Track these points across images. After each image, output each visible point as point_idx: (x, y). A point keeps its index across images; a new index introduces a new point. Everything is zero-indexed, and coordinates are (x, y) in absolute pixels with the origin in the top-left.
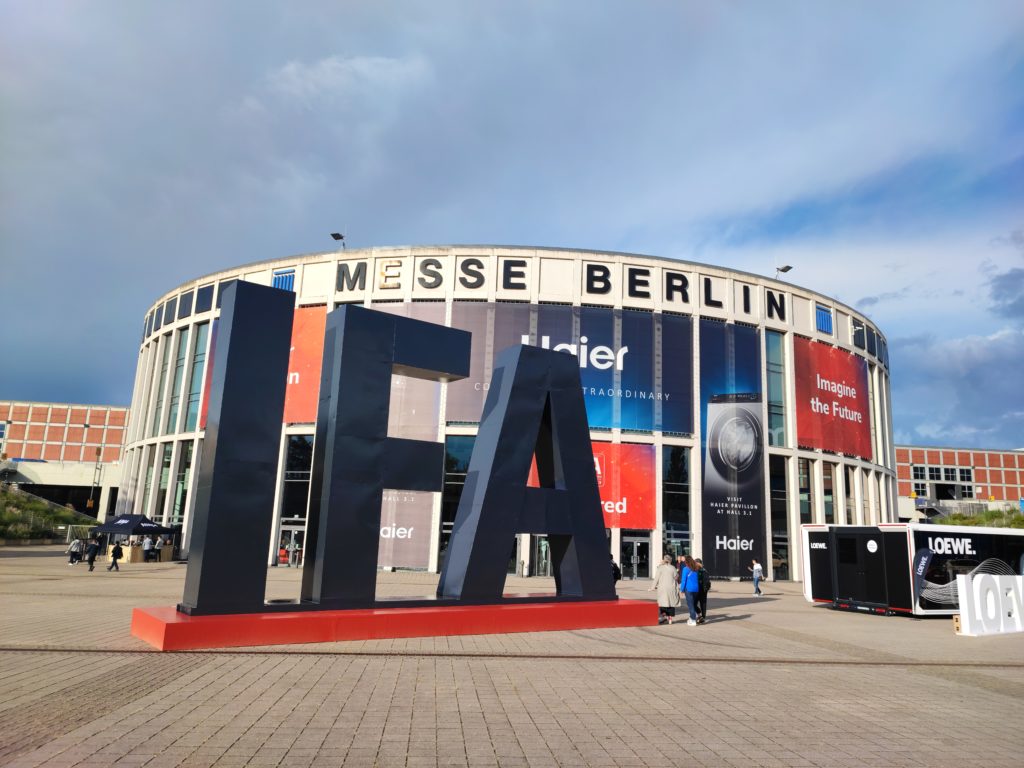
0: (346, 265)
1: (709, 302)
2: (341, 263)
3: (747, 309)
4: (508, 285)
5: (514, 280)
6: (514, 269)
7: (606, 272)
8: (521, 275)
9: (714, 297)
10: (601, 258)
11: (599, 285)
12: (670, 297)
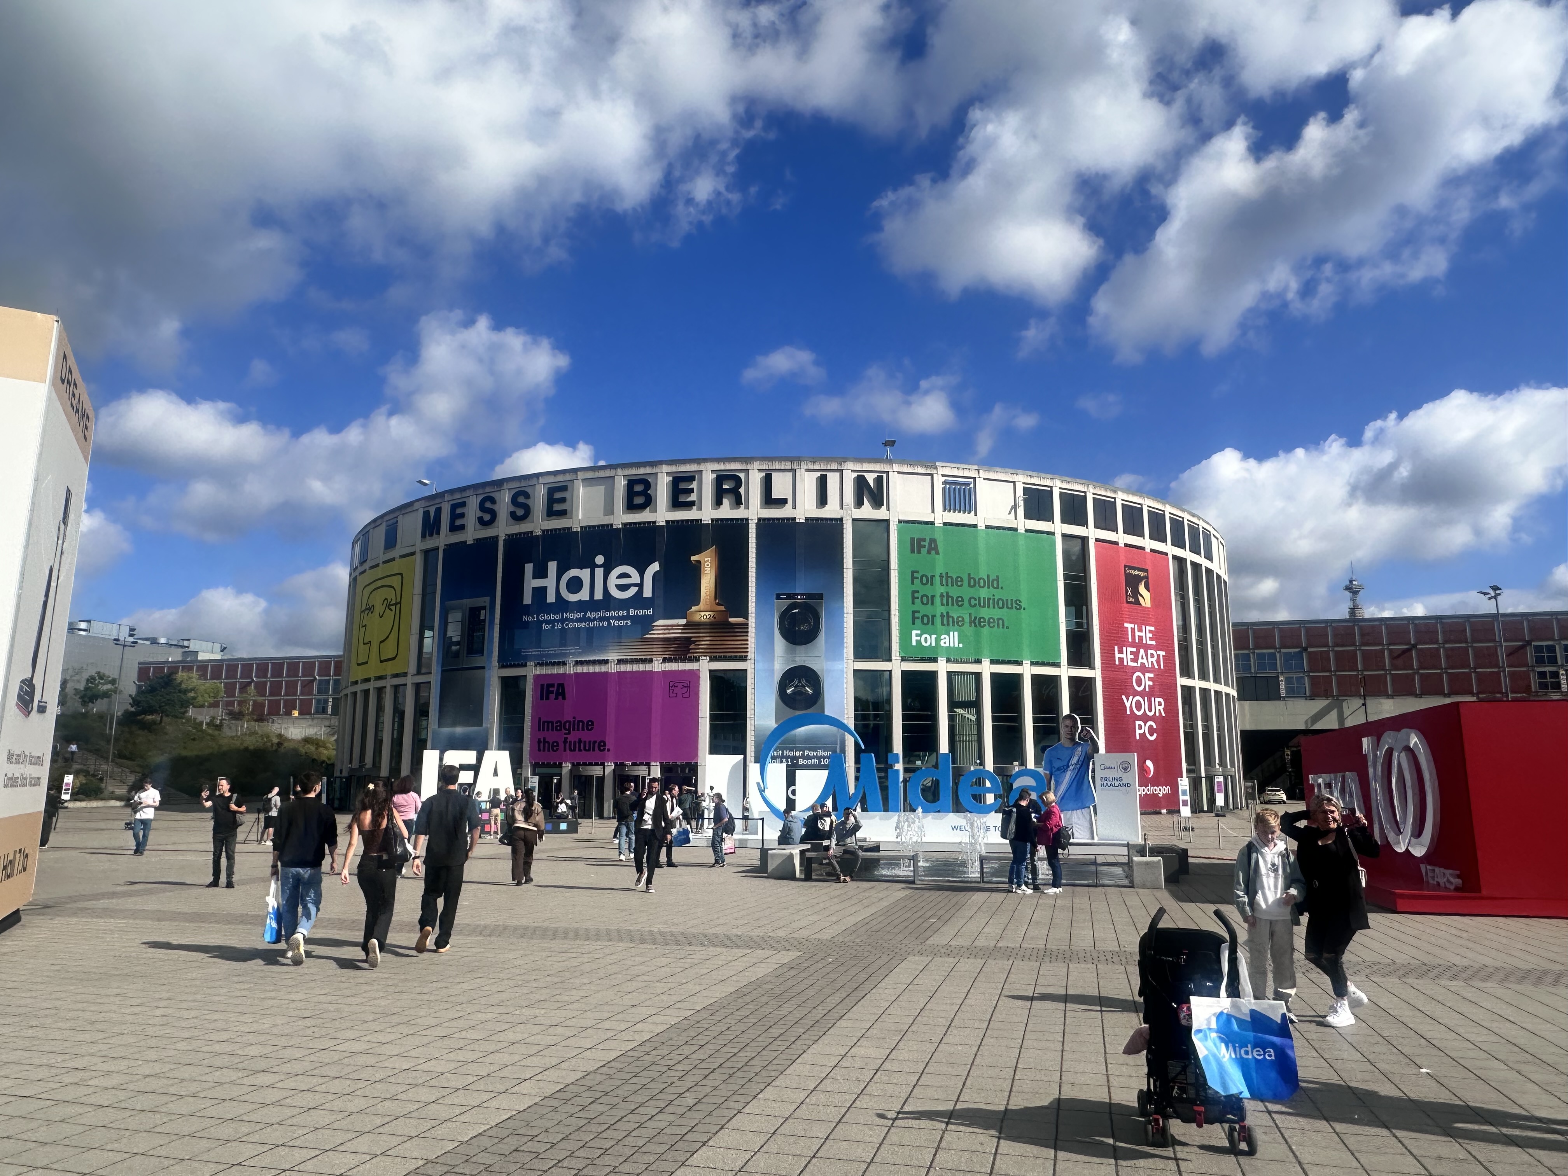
0: (428, 511)
1: (769, 500)
2: (426, 509)
3: (822, 500)
4: (551, 513)
5: (557, 507)
6: (558, 495)
7: (647, 484)
8: (563, 500)
9: (775, 496)
10: (642, 471)
11: (639, 500)
12: (718, 503)
